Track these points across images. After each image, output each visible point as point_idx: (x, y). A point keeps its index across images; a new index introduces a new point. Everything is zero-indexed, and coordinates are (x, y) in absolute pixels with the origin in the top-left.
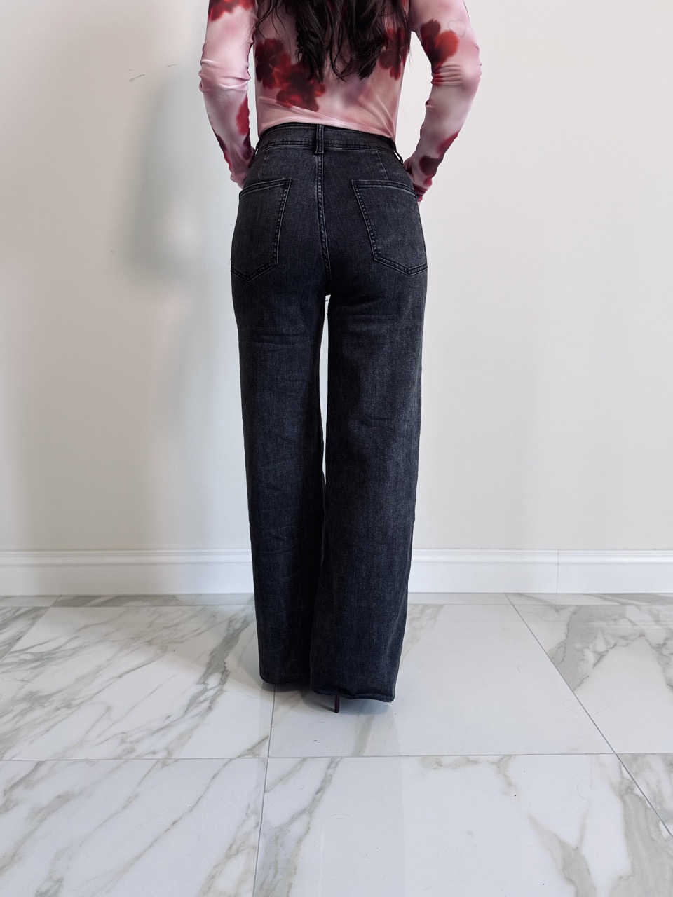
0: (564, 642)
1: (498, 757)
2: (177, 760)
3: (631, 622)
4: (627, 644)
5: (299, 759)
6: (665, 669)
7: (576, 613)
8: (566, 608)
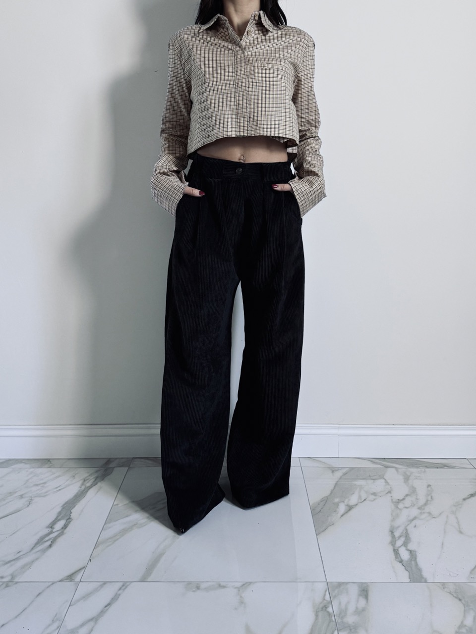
0: (327, 497)
1: (242, 584)
2: (17, 583)
3: (386, 482)
4: (375, 499)
5: (102, 583)
6: (394, 519)
7: (346, 473)
8: (340, 470)
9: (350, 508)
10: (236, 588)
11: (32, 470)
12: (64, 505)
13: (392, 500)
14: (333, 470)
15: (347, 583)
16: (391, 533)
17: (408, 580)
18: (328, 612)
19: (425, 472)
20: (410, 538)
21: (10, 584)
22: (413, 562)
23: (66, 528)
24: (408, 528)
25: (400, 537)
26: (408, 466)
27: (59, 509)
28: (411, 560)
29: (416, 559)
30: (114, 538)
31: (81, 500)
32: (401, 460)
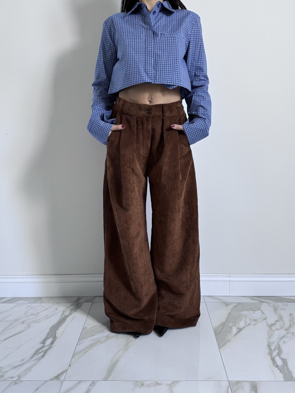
0: (224, 322)
1: (171, 382)
2: (22, 381)
3: (262, 312)
4: (256, 324)
5: (78, 381)
6: (269, 337)
7: (235, 307)
8: (231, 304)
9: (240, 330)
11: (29, 304)
12: (51, 328)
13: (267, 324)
14: (227, 304)
15: (242, 382)
16: (268, 347)
17: (283, 380)
19: (287, 305)
20: (281, 350)
21: (18, 382)
23: (53, 344)
24: (279, 343)
25: (275, 349)
26: (275, 301)
27: (48, 331)
28: (284, 366)
29: (287, 365)
30: (85, 351)
31: (62, 324)
32: (271, 297)
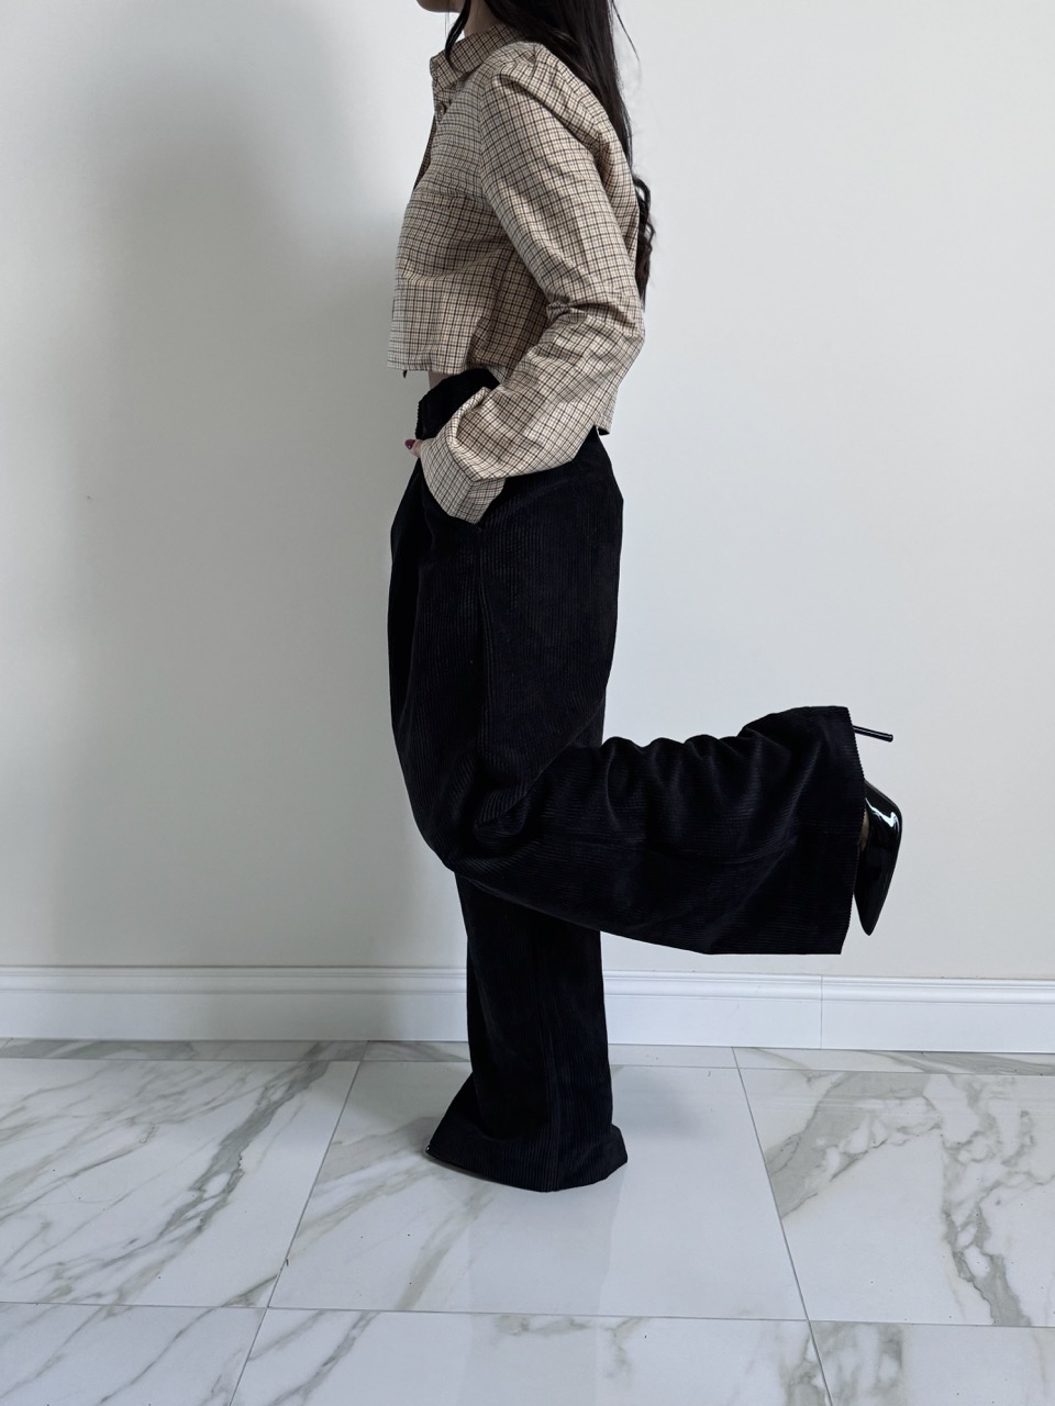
0: (799, 1134)
1: (620, 1320)
2: (131, 1307)
3: (929, 1103)
4: (905, 1142)
5: (314, 1312)
6: (949, 1184)
7: (839, 1085)
8: (825, 1076)
9: (851, 1160)
10: (608, 1329)
11: (153, 1063)
12: (223, 1142)
13: (943, 1143)
14: (810, 1077)
15: (854, 1325)
16: (944, 1216)
17: (990, 1321)
18: (815, 1387)
19: (1013, 1083)
20: (988, 1228)
21: (117, 1309)
22: (999, 1283)
23: (231, 1191)
24: (982, 1205)
25: (965, 1225)
26: (974, 1069)
27: (213, 1150)
28: (994, 1278)
29: (1004, 1274)
30: (337, 1216)
31: (261, 1131)
32: (959, 1056)
